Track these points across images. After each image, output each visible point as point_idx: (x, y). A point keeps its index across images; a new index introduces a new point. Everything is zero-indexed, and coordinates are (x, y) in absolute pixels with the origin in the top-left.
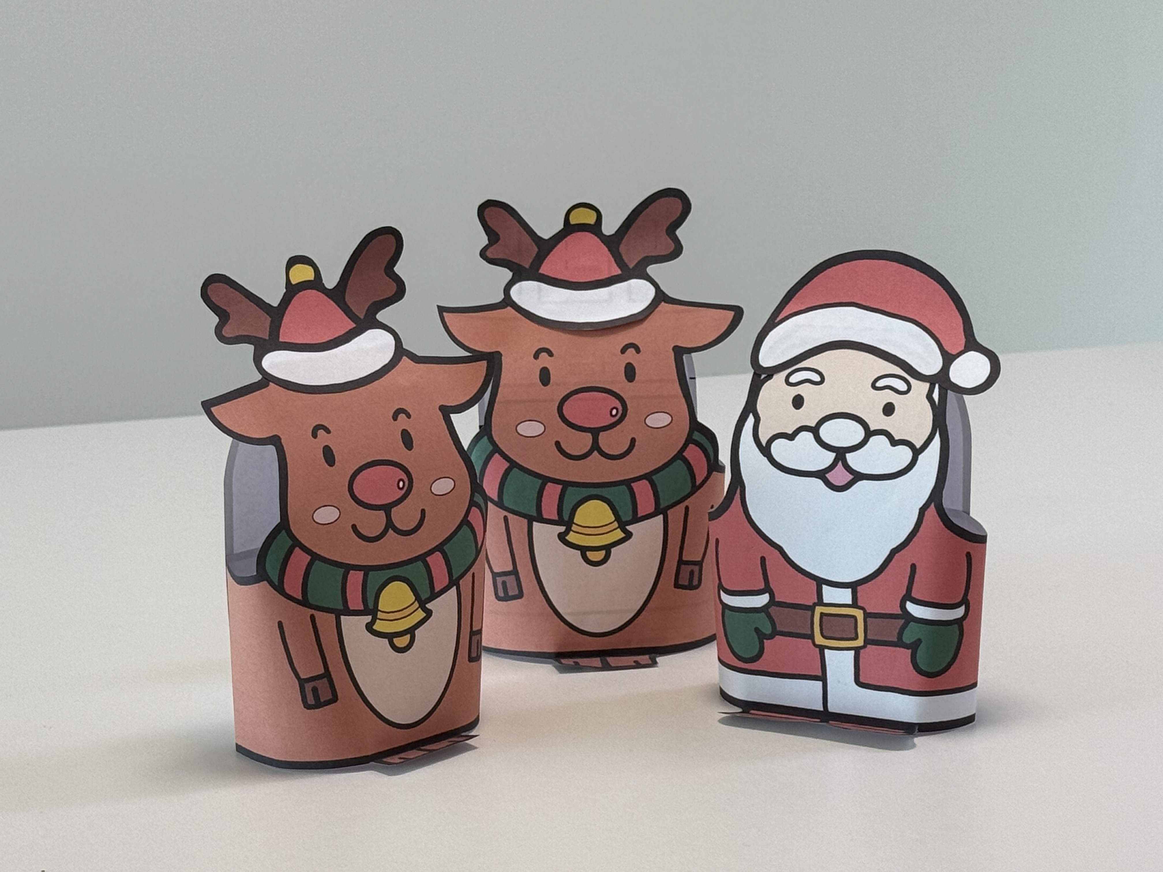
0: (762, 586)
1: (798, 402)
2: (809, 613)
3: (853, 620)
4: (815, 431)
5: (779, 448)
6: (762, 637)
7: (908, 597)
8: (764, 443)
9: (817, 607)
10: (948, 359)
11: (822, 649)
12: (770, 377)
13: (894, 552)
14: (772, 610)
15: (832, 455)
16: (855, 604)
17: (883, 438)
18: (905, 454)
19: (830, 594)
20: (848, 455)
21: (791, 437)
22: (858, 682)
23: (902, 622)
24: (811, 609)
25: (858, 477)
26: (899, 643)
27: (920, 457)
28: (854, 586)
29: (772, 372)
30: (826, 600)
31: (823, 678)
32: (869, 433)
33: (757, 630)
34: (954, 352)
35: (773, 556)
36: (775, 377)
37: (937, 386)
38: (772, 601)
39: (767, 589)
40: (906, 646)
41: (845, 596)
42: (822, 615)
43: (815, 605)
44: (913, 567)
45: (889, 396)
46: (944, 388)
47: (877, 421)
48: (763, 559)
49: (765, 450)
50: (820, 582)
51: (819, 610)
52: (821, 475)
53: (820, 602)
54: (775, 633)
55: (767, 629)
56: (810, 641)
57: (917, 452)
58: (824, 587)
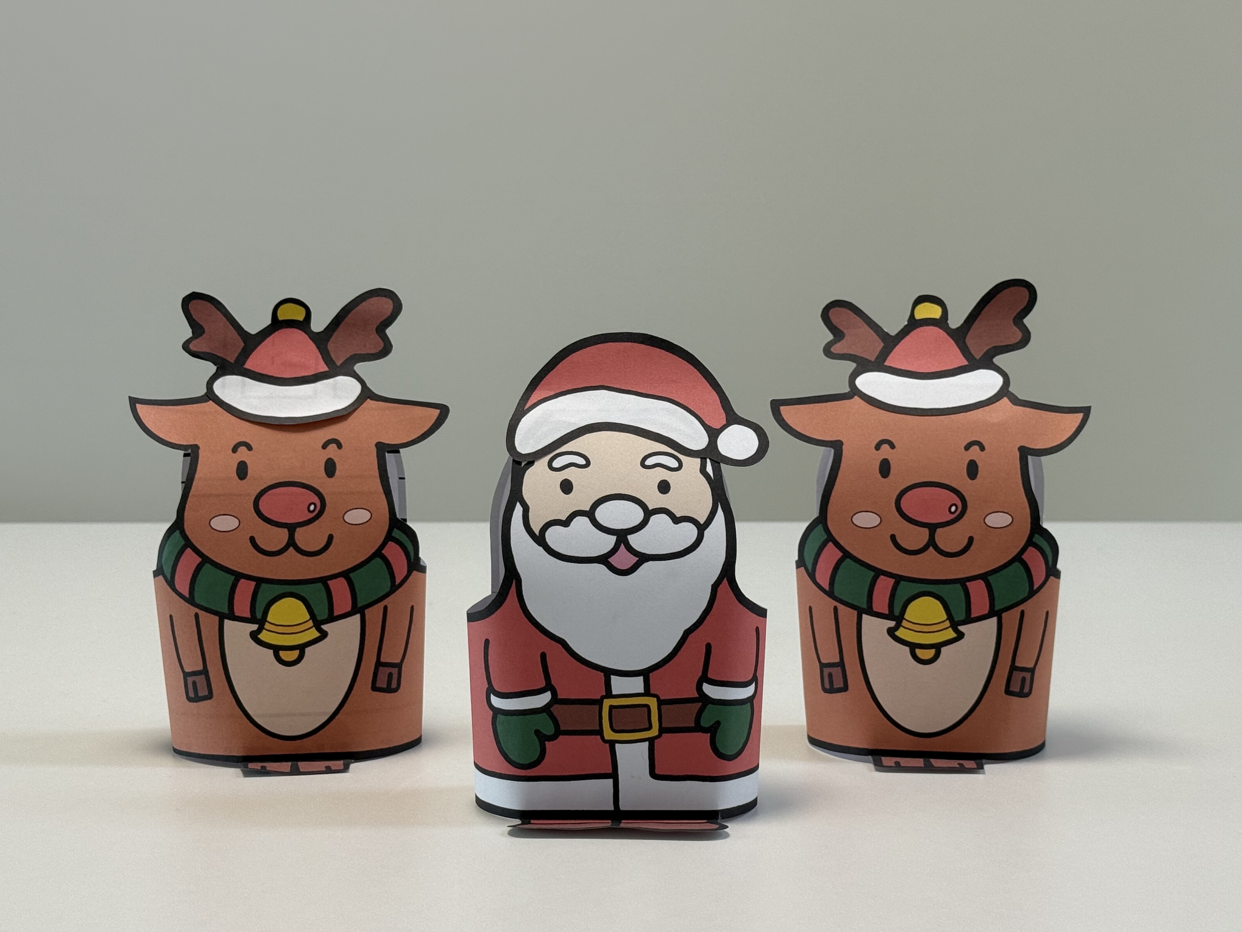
0: (543, 684)
1: (567, 487)
2: (597, 707)
3: (646, 709)
4: (590, 514)
5: (554, 536)
6: (543, 738)
7: (705, 678)
8: (537, 531)
9: (605, 700)
11: (612, 744)
12: (530, 464)
13: (688, 633)
14: (556, 709)
15: (613, 539)
16: (647, 693)
17: (664, 516)
18: (689, 532)
19: (619, 685)
20: (629, 537)
21: (566, 523)
22: (654, 775)
23: (699, 705)
24: (599, 703)
25: (643, 558)
26: (698, 728)
27: (706, 532)
28: (645, 673)
29: (532, 458)
30: (614, 692)
31: (614, 775)
32: (649, 513)
33: (537, 733)
35: (554, 652)
36: (536, 463)
38: (555, 700)
39: (549, 687)
40: (704, 730)
41: (637, 685)
42: (611, 708)
43: (603, 698)
44: (709, 647)
47: (654, 500)
48: (543, 656)
49: (540, 539)
50: (608, 673)
51: (607, 703)
52: (603, 560)
53: (609, 694)
54: (558, 732)
55: (549, 730)
56: (599, 737)
57: (702, 528)
58: (613, 678)
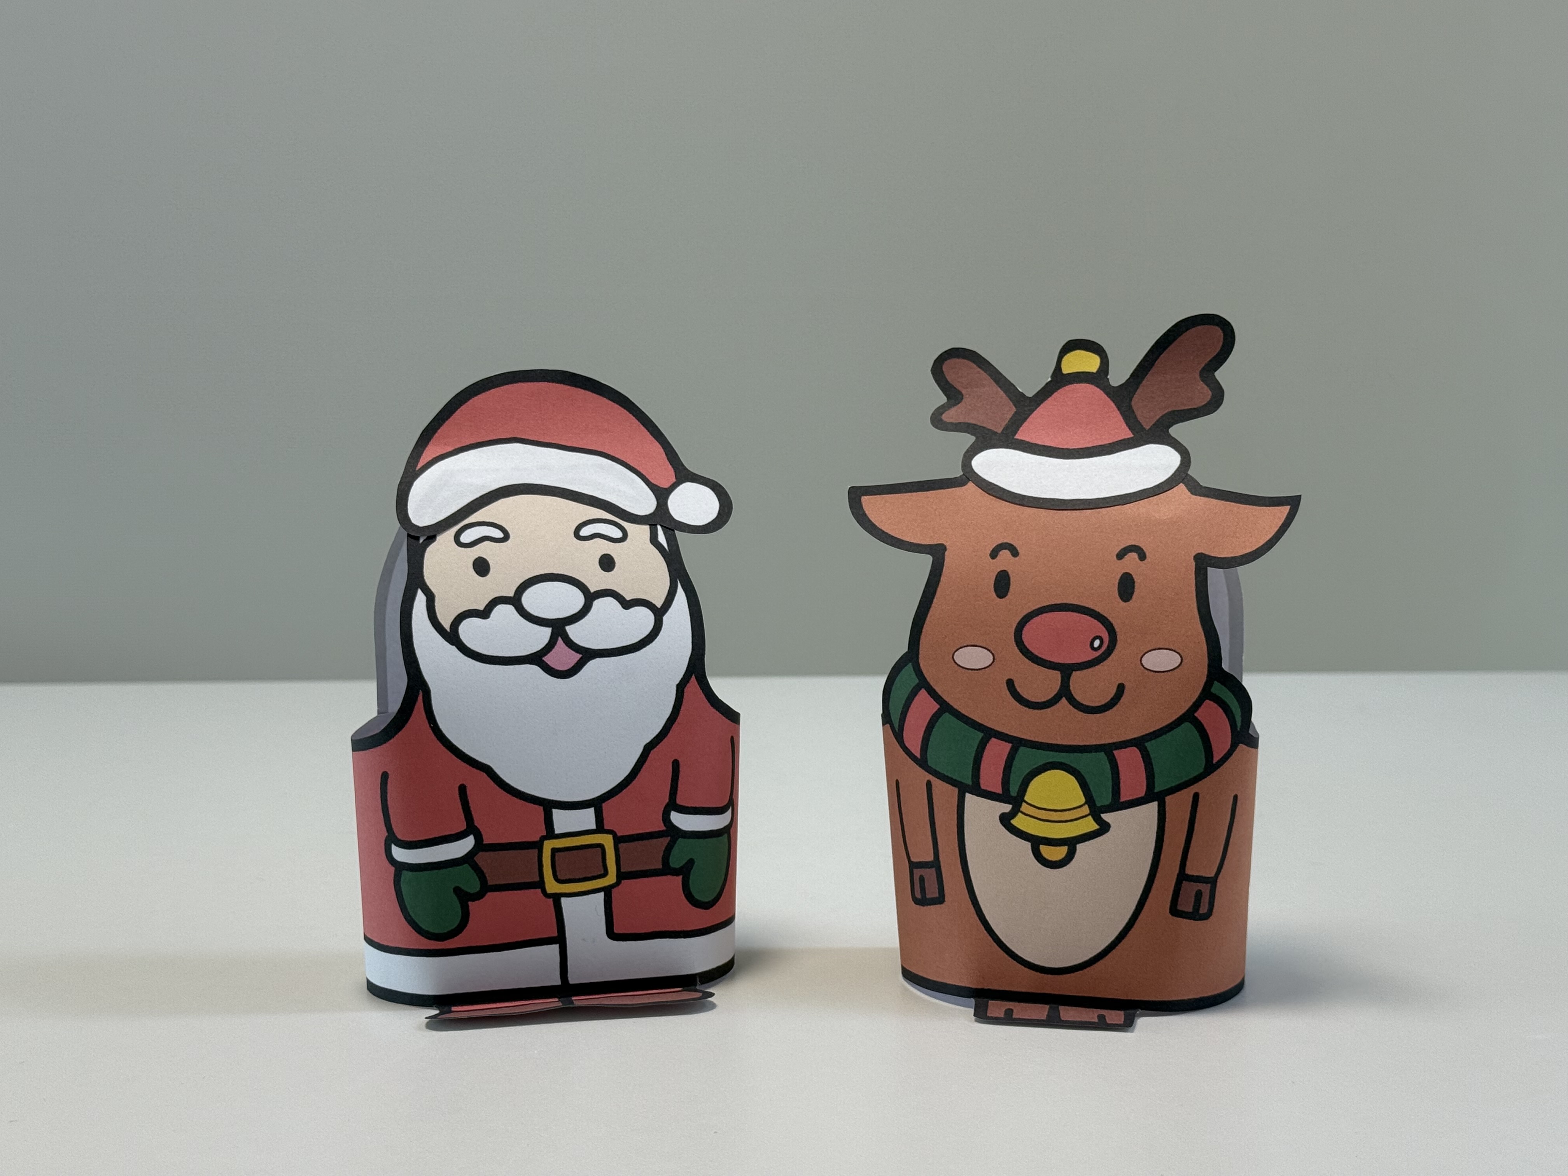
0: (463, 826)
1: (481, 567)
2: (535, 852)
3: (599, 849)
4: (515, 601)
5: (469, 630)
6: (464, 898)
7: (673, 805)
8: (447, 626)
9: (546, 842)
10: (662, 495)
11: (556, 898)
12: (431, 539)
13: (649, 748)
14: (482, 859)
15: (547, 632)
16: (600, 828)
17: (610, 600)
18: (644, 618)
19: (563, 821)
20: (568, 628)
21: (484, 614)
22: (612, 934)
23: (666, 841)
24: (538, 846)
25: (588, 655)
26: (666, 870)
27: (665, 618)
28: (597, 804)
29: (431, 533)
30: (558, 830)
31: (560, 939)
32: (590, 597)
33: (458, 891)
34: (666, 485)
35: (477, 783)
36: (438, 538)
37: (659, 527)
38: (480, 845)
39: (471, 829)
40: (675, 872)
41: (586, 819)
42: (554, 851)
43: (544, 838)
44: (676, 765)
45: (602, 547)
46: (670, 529)
47: (596, 580)
48: (462, 789)
49: (452, 636)
50: (548, 806)
51: (548, 845)
52: (536, 659)
53: (551, 834)
54: (486, 888)
55: (474, 886)
56: (539, 890)
57: (659, 613)
58: (555, 812)
